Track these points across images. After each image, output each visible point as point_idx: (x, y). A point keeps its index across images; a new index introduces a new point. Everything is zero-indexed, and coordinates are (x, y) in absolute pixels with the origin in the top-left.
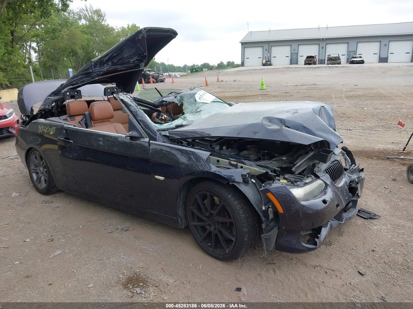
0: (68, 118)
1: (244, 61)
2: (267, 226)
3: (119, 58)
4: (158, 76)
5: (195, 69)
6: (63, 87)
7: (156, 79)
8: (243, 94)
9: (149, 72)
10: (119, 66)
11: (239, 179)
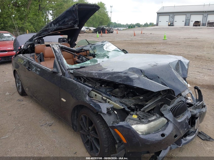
0: (35, 54)
1: (158, 23)
2: (119, 147)
3: (62, 21)
4: (110, 30)
5: (131, 26)
6: (34, 37)
7: (109, 31)
8: (153, 42)
9: (105, 27)
10: (63, 26)
11: (105, 111)
